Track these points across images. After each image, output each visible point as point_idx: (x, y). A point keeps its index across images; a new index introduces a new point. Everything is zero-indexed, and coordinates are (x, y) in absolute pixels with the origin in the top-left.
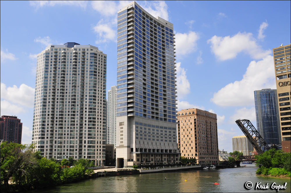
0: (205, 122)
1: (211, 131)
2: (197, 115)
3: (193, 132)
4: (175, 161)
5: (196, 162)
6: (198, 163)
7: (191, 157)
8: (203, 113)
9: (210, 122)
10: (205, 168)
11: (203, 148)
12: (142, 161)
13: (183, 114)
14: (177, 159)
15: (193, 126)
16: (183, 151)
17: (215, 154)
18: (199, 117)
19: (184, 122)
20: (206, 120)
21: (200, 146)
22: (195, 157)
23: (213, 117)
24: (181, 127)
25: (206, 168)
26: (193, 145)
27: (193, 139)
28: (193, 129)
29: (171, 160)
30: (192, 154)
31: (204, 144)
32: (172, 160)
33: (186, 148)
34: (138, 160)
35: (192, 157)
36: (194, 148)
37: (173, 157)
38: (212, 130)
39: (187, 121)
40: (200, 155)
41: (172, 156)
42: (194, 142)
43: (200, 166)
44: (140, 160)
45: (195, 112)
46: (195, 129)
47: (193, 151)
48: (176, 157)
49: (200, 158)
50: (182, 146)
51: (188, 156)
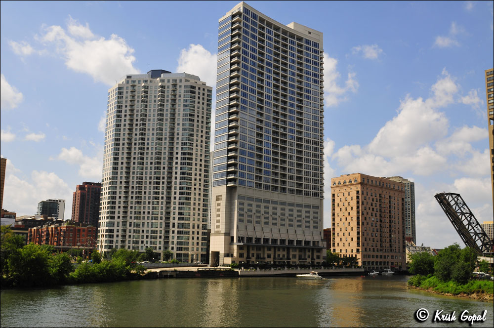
0: (378, 196)
1: (390, 211)
2: (362, 184)
3: (354, 213)
4: (315, 260)
5: (357, 263)
6: (360, 264)
7: (351, 254)
8: (374, 182)
9: (390, 197)
10: (371, 273)
11: (372, 240)
12: (248, 257)
13: (339, 183)
14: (318, 257)
15: (354, 203)
16: (338, 244)
17: (397, 251)
18: (365, 188)
19: (341, 195)
20: (381, 192)
21: (365, 236)
22: (356, 255)
23: (396, 188)
24: (336, 205)
26: (354, 234)
27: (354, 224)
28: (355, 208)
29: (307, 257)
30: (352, 250)
31: (374, 233)
32: (309, 257)
33: (344, 239)
34: (241, 255)
36: (355, 239)
37: (310, 254)
38: (392, 209)
39: (346, 194)
40: (366, 251)
41: (309, 251)
42: (355, 229)
43: (363, 270)
44: (245, 255)
45: (359, 180)
46: (358, 207)
47: (354, 245)
48: (316, 254)
49: (364, 256)
50: (338, 236)
51: (346, 252)
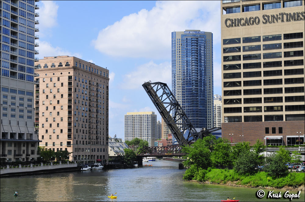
0: (88, 82)
1: (97, 99)
2: (75, 68)
3: (65, 102)
4: (30, 156)
5: (68, 158)
6: (71, 159)
8: (85, 67)
9: (97, 84)
10: (84, 169)
11: (82, 131)
13: (46, 66)
14: (33, 153)
15: (65, 90)
16: (43, 137)
17: (102, 143)
18: (78, 73)
19: (47, 80)
20: (90, 79)
21: (77, 128)
22: (66, 149)
23: (103, 75)
24: (41, 91)
25: (86, 169)
26: (64, 125)
27: (65, 114)
28: (66, 96)
29: (22, 153)
30: (61, 143)
31: (84, 124)
32: (24, 152)
33: (50, 131)
35: (61, 147)
36: (66, 131)
37: (25, 148)
38: (99, 98)
39: (55, 80)
40: (77, 144)
41: (24, 146)
42: (66, 119)
43: (75, 165)
45: (72, 64)
46: (70, 95)
47: (64, 138)
48: (30, 148)
49: (76, 150)
50: (43, 127)
51: (54, 145)
